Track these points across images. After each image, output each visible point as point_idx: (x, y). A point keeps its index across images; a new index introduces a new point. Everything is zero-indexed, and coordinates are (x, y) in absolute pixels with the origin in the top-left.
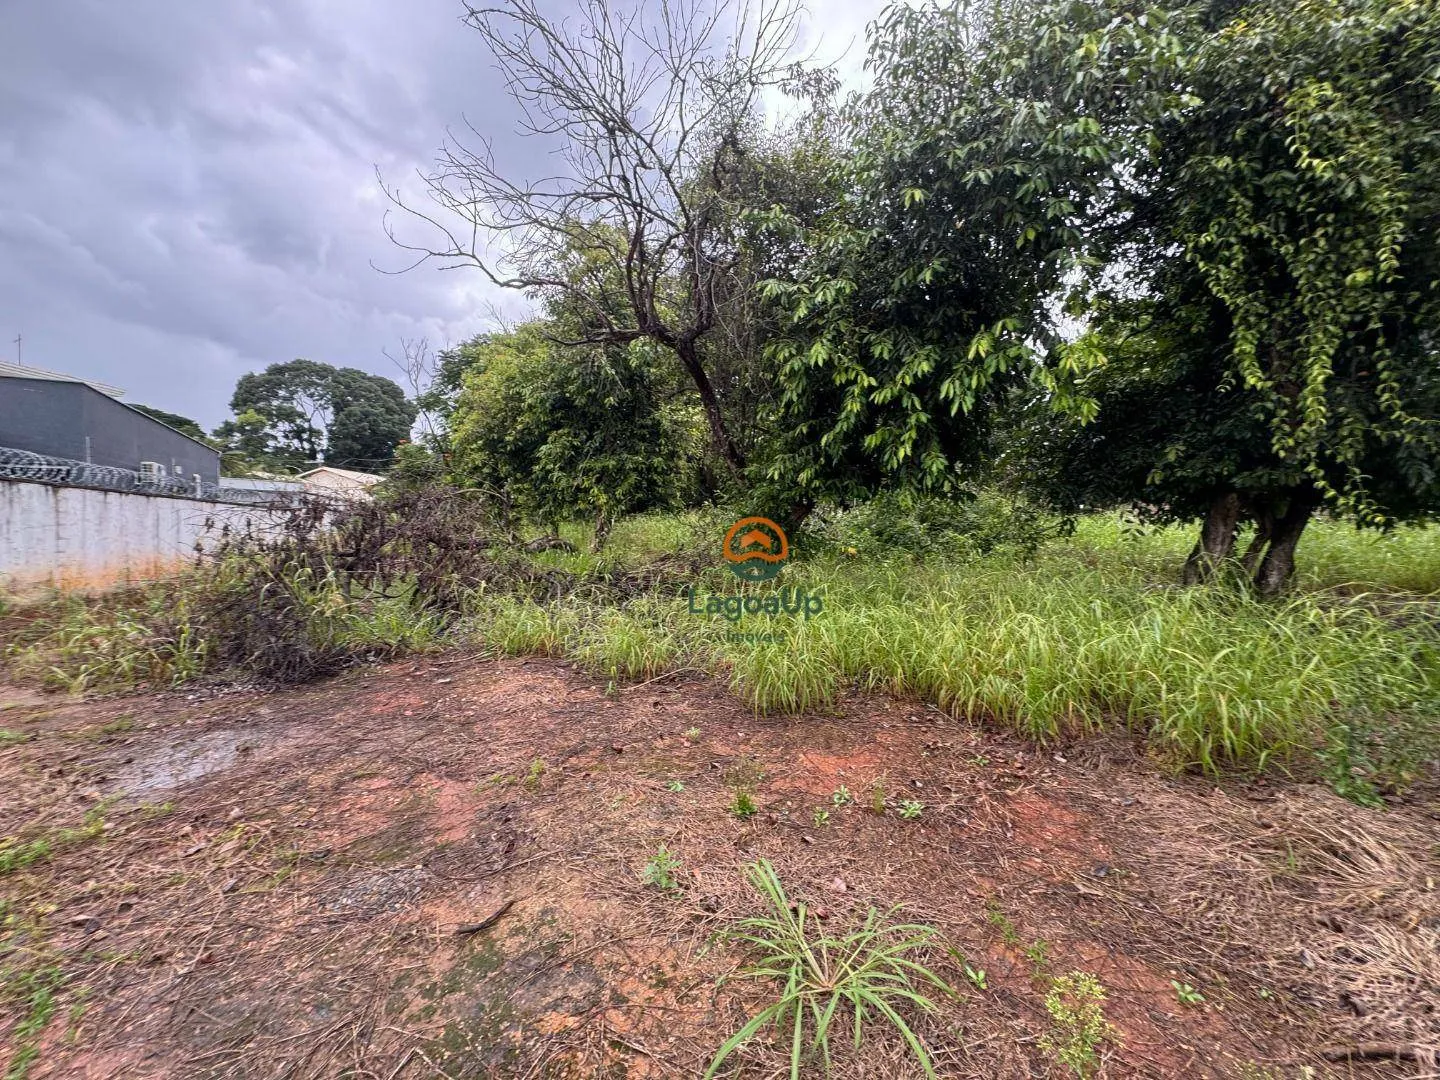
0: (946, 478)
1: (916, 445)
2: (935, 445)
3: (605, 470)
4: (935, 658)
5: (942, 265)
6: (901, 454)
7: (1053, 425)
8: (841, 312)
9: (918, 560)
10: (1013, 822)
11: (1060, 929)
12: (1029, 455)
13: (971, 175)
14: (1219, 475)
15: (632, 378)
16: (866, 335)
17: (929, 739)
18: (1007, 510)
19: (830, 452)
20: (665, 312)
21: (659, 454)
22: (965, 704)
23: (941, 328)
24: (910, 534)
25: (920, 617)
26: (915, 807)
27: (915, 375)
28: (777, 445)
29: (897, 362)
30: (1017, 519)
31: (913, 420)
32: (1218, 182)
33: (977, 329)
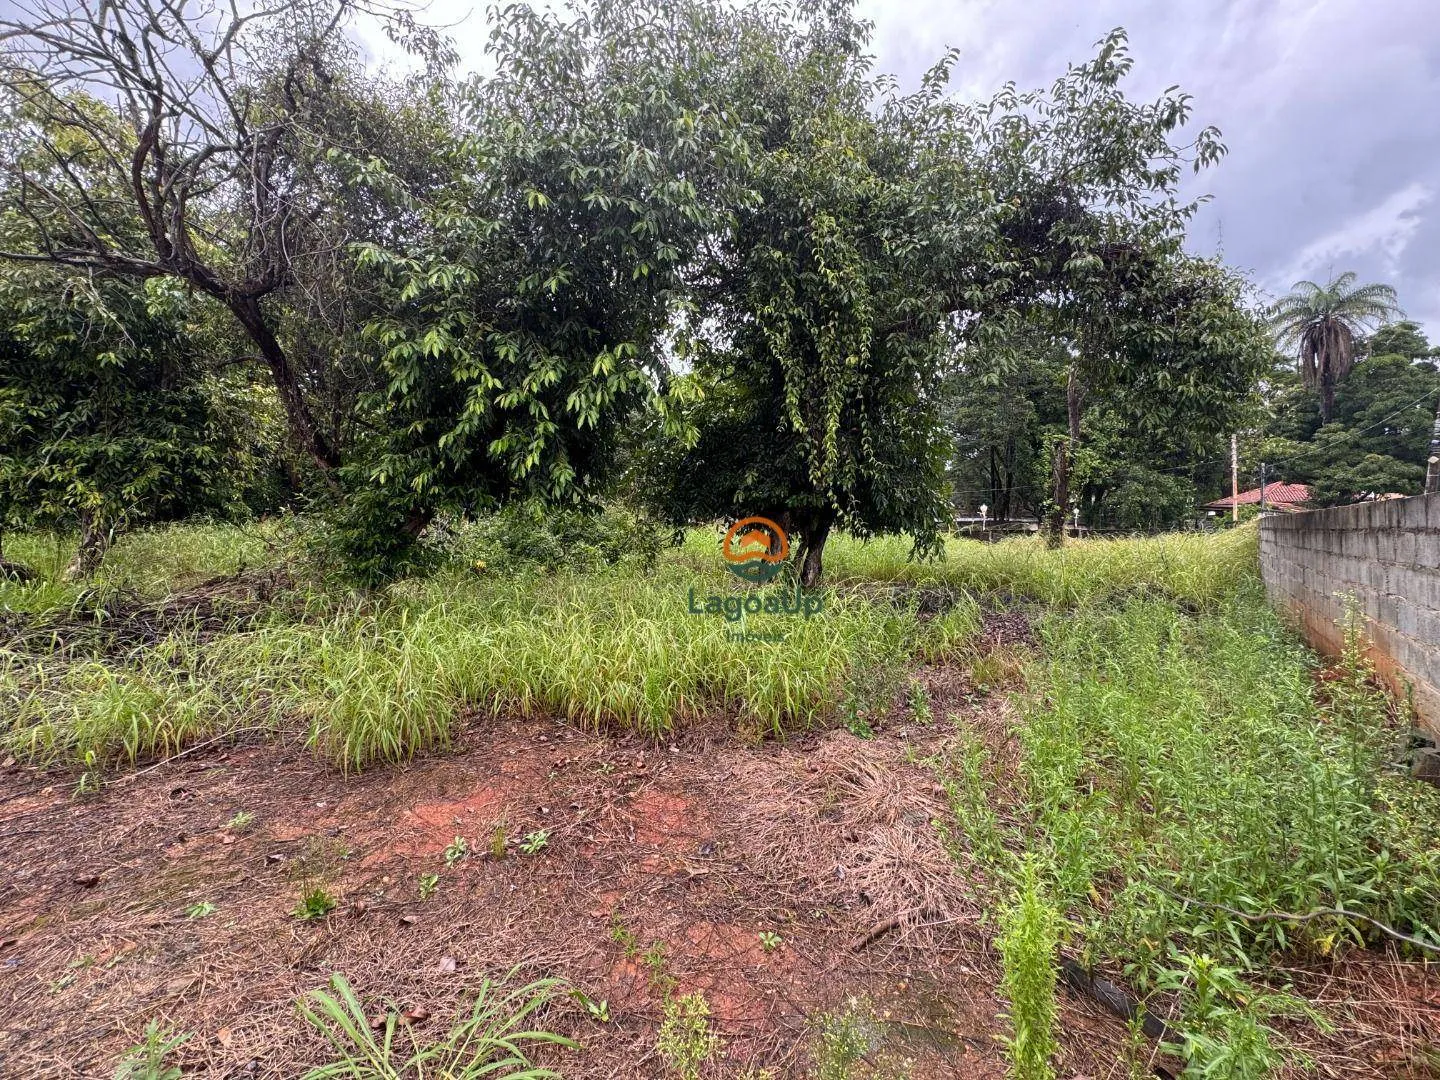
0: (574, 490)
1: (544, 455)
2: (563, 456)
3: (98, 458)
4: (562, 671)
5: (568, 278)
6: (529, 463)
7: (667, 448)
8: (460, 302)
9: (552, 571)
10: (635, 824)
11: (675, 921)
12: (648, 474)
13: (592, 197)
14: (778, 496)
15: (152, 331)
16: (489, 333)
17: (557, 756)
18: (631, 522)
19: (451, 455)
20: (213, 253)
21: (202, 441)
22: (593, 712)
23: (568, 341)
24: (542, 546)
25: (549, 632)
26: (540, 837)
27: (542, 384)
28: (385, 442)
29: (524, 368)
30: (640, 530)
31: (540, 429)
32: (775, 269)
33: (601, 349)
